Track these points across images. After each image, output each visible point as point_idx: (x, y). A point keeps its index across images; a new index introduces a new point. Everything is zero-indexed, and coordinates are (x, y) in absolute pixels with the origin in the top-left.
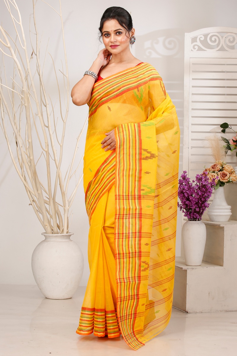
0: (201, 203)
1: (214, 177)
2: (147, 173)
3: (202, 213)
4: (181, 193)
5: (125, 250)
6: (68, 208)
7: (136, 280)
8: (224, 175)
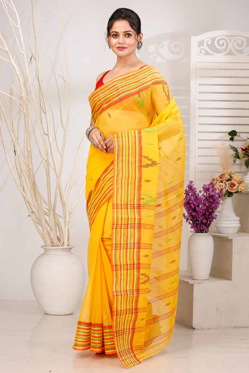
0: (208, 214)
1: (221, 187)
2: (148, 181)
3: (209, 225)
4: (187, 204)
5: (123, 262)
6: (69, 219)
7: (135, 293)
8: (233, 185)
